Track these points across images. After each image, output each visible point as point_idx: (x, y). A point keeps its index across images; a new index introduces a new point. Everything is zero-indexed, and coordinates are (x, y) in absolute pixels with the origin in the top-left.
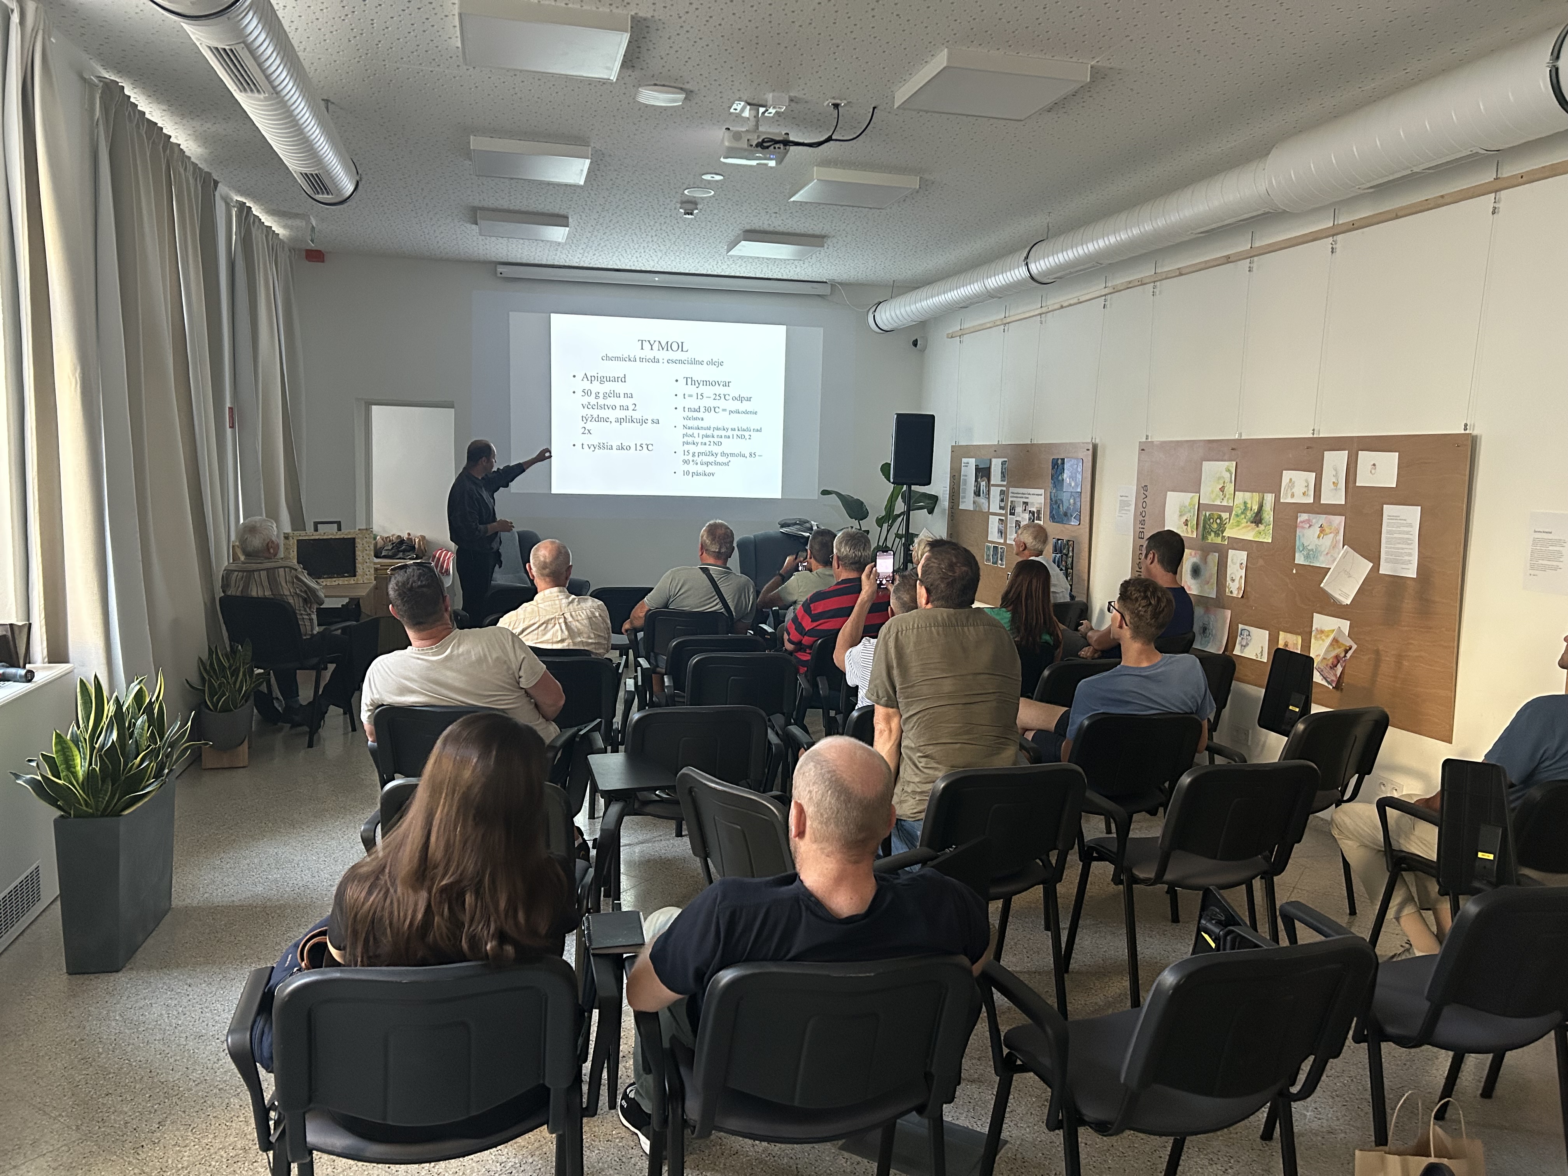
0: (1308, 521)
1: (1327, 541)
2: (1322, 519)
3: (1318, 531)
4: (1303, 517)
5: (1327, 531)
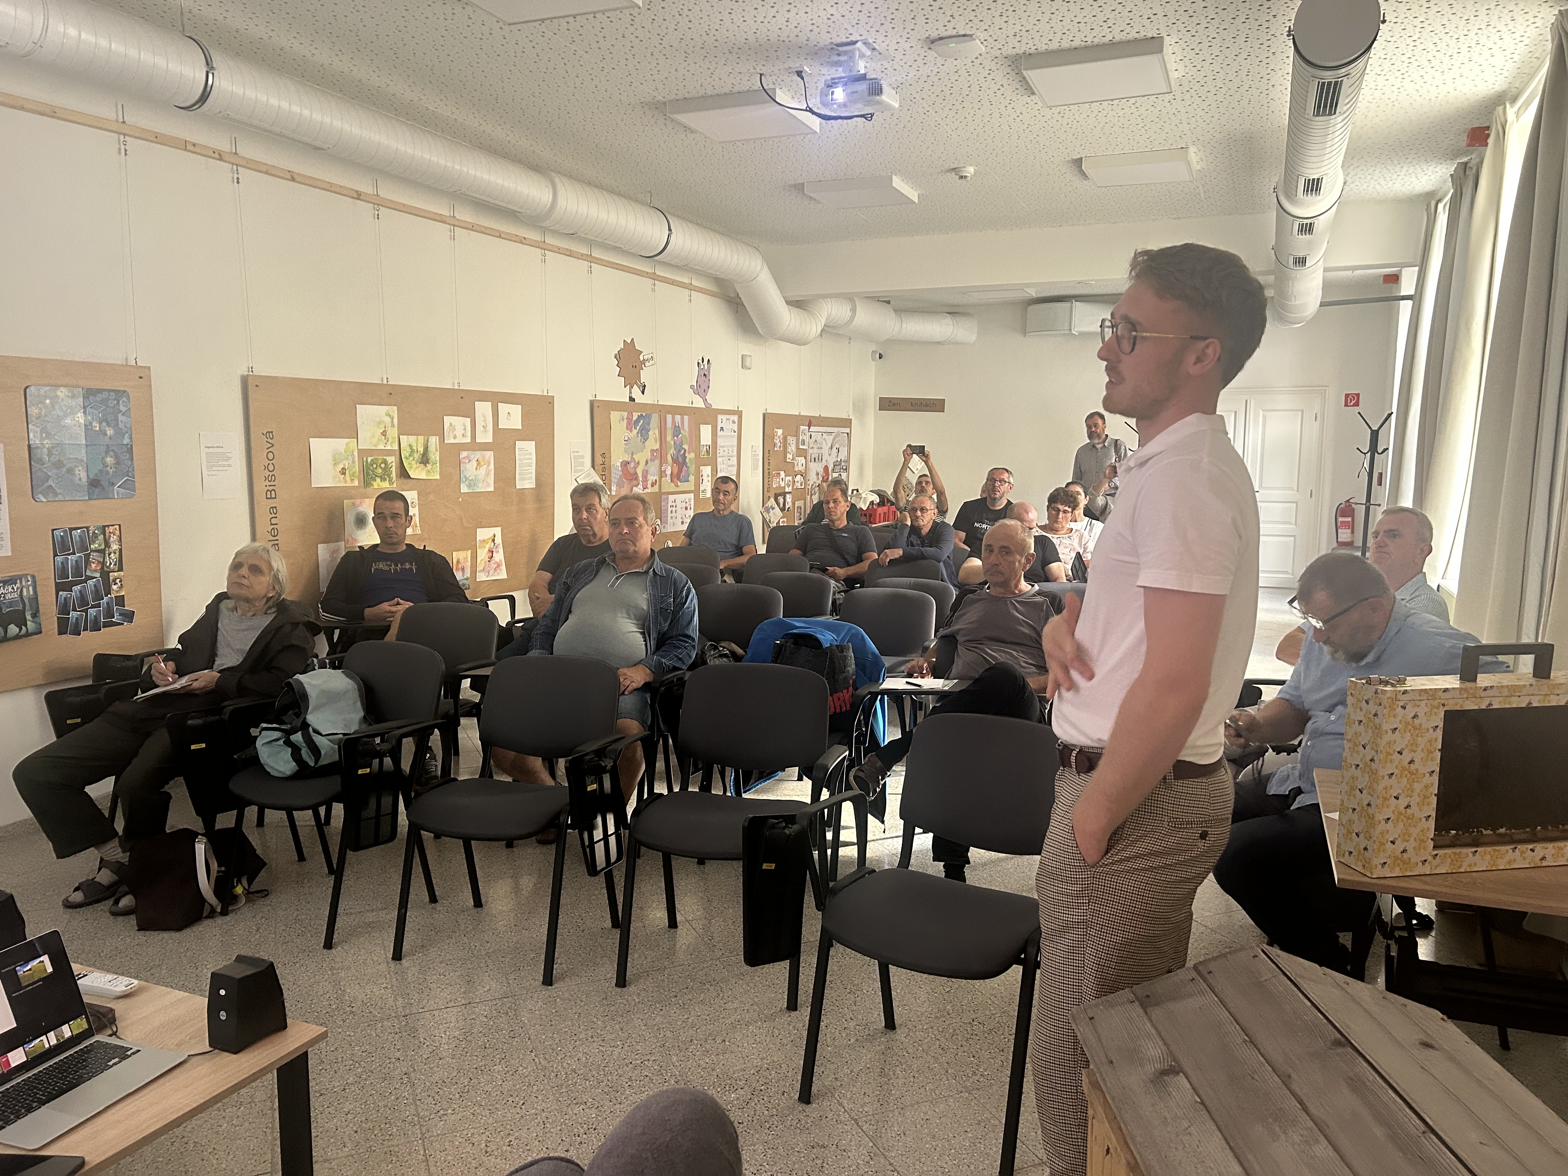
0: (468, 457)
1: (483, 471)
2: (478, 455)
3: (475, 464)
4: (464, 454)
5: (482, 463)
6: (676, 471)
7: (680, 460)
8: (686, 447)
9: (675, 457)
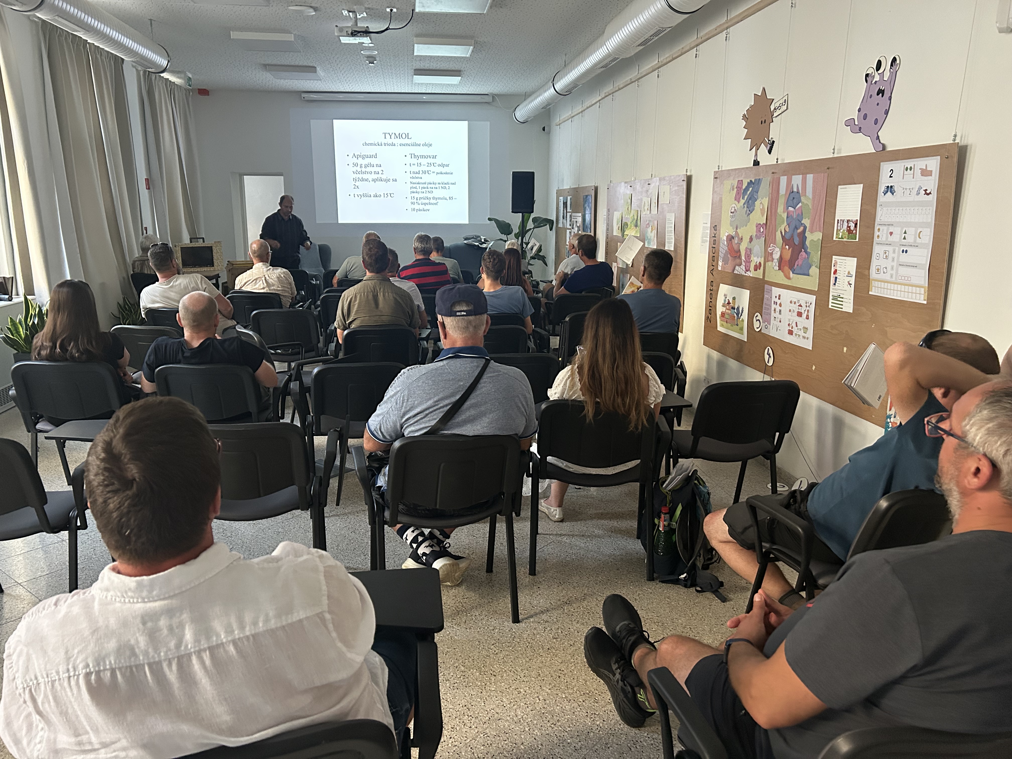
0: (649, 224)
1: (653, 234)
2: (652, 222)
3: (651, 228)
6: (788, 255)
7: (797, 241)
8: (806, 222)
9: (787, 237)
